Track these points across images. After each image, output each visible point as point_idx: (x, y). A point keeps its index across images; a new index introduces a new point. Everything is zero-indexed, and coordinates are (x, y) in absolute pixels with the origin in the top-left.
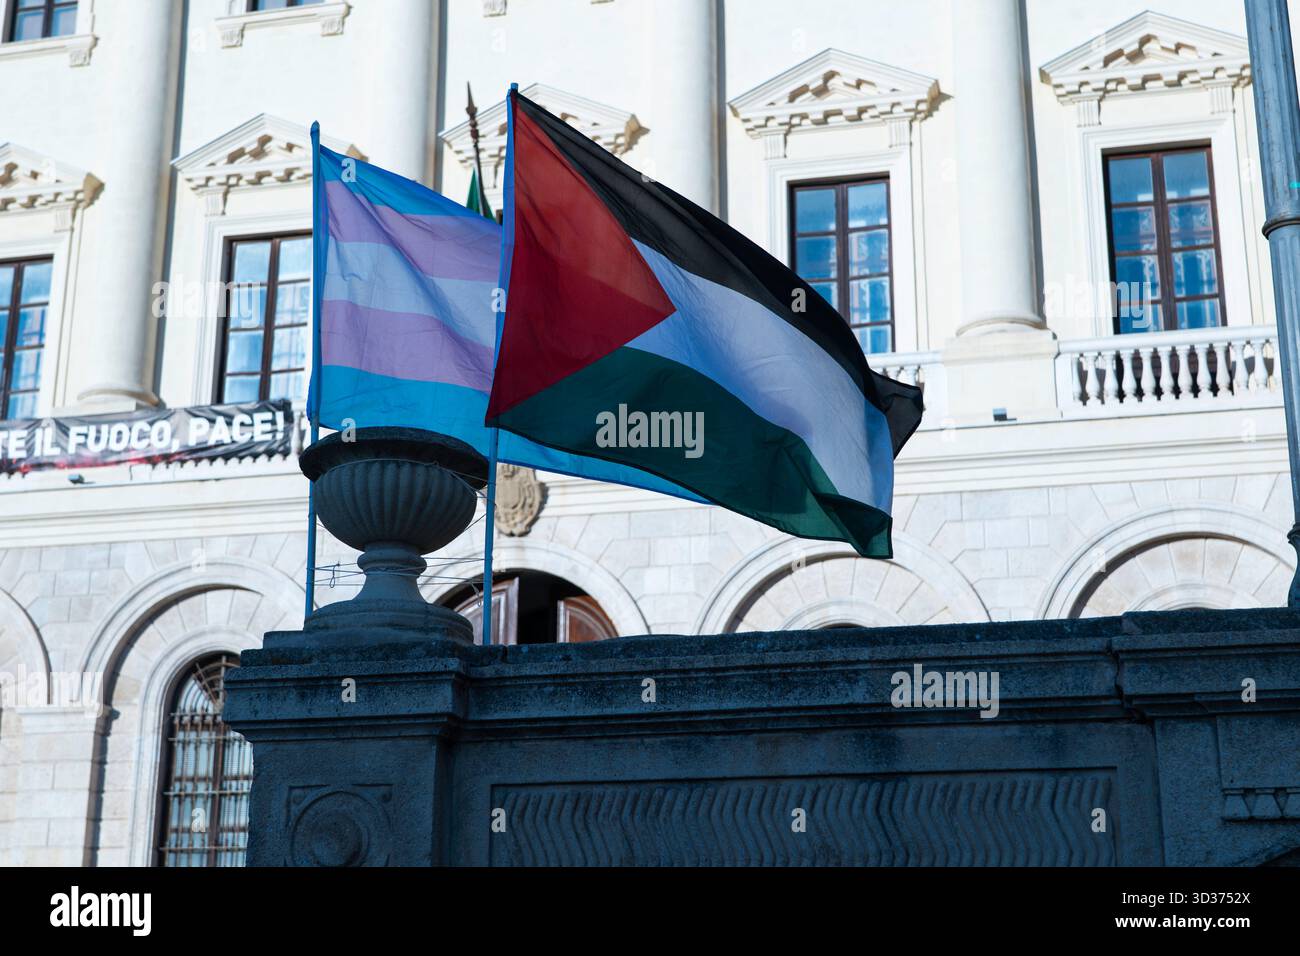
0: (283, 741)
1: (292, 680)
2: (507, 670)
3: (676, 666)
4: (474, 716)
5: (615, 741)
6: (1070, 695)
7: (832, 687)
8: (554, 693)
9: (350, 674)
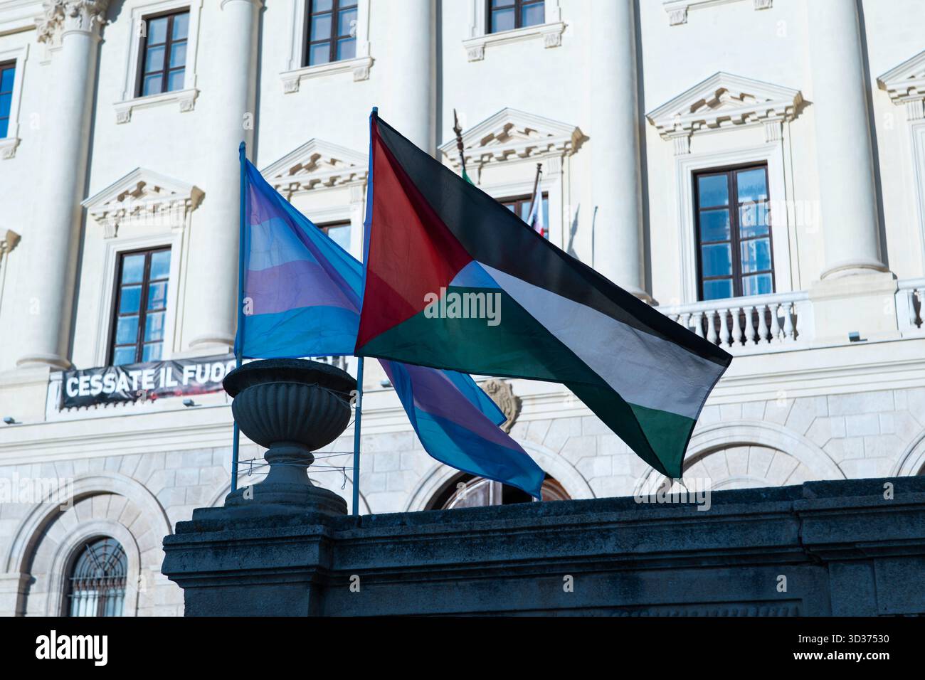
0: (204, 587)
1: (209, 543)
2: (359, 533)
3: (478, 528)
4: (337, 567)
5: (438, 584)
6: (764, 545)
7: (591, 542)
8: (393, 550)
9: (249, 538)
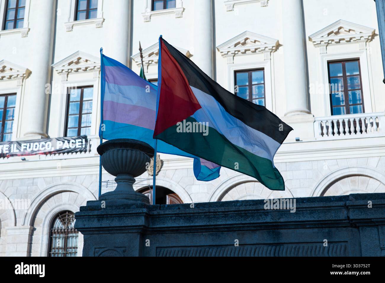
0: (93, 234)
1: (96, 215)
2: (161, 212)
3: (213, 211)
4: (151, 226)
5: (194, 234)
6: (333, 219)
7: (260, 217)
8: (175, 219)
9: (113, 213)
